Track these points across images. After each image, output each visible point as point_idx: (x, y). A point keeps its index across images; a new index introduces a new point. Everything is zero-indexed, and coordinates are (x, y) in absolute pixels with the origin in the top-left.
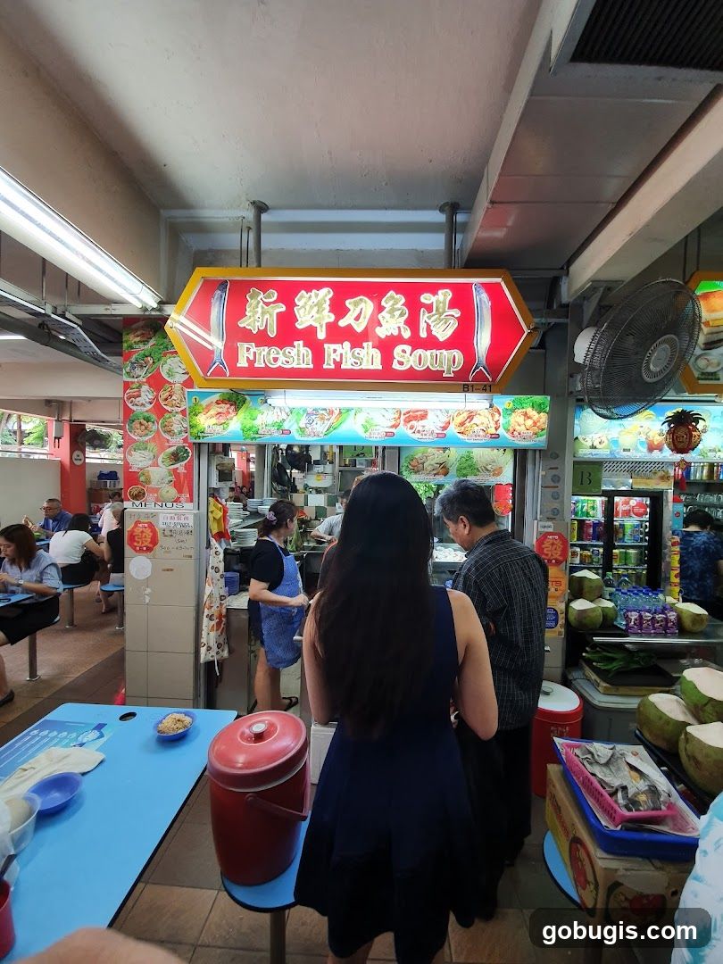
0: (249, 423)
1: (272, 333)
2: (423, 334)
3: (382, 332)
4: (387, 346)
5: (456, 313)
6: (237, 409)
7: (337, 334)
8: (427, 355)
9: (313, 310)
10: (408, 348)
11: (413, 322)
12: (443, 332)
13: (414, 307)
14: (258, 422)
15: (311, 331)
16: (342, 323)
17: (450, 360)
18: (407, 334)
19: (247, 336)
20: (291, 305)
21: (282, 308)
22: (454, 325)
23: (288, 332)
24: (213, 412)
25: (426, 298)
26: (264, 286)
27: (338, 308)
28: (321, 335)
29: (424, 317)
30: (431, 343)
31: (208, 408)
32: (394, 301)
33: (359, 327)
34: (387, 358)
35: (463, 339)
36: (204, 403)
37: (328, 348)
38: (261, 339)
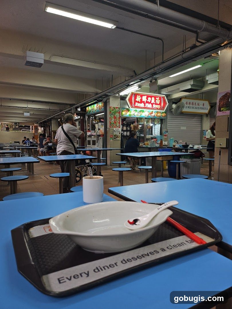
0: (130, 114)
1: (140, 101)
2: (156, 103)
3: (152, 102)
4: (152, 104)
5: (159, 100)
6: (128, 111)
7: (147, 102)
8: (157, 106)
9: (144, 99)
10: (154, 104)
11: (155, 101)
12: (158, 103)
13: (155, 99)
14: (131, 114)
15: (144, 101)
16: (148, 101)
17: (158, 106)
18: (154, 103)
19: (137, 102)
20: (142, 98)
21: (141, 98)
22: (159, 102)
23: (141, 102)
24: (125, 112)
25: (156, 98)
26: (139, 95)
27: (147, 99)
28: (145, 102)
29: (156, 101)
30: (157, 104)
31: (124, 111)
32: (153, 98)
33: (149, 101)
34: (152, 106)
35: (160, 104)
36: (124, 110)
37: (146, 104)
38: (138, 102)
